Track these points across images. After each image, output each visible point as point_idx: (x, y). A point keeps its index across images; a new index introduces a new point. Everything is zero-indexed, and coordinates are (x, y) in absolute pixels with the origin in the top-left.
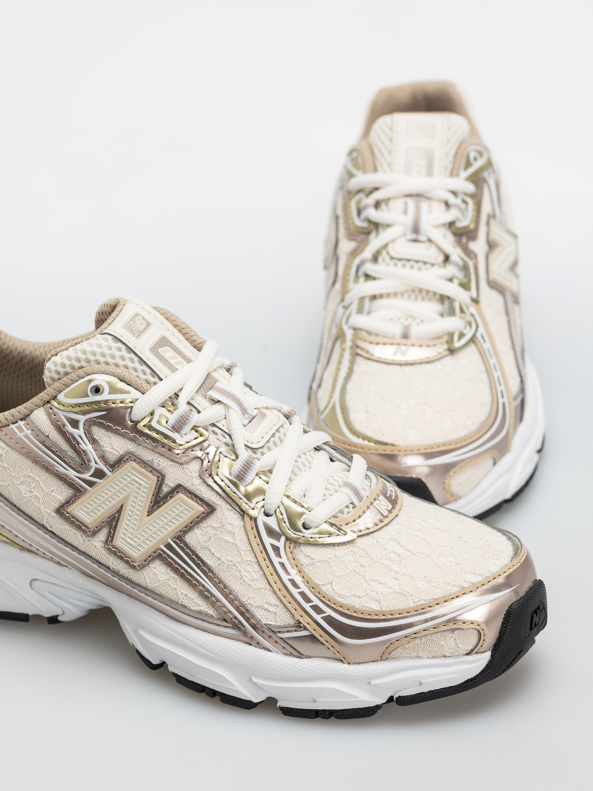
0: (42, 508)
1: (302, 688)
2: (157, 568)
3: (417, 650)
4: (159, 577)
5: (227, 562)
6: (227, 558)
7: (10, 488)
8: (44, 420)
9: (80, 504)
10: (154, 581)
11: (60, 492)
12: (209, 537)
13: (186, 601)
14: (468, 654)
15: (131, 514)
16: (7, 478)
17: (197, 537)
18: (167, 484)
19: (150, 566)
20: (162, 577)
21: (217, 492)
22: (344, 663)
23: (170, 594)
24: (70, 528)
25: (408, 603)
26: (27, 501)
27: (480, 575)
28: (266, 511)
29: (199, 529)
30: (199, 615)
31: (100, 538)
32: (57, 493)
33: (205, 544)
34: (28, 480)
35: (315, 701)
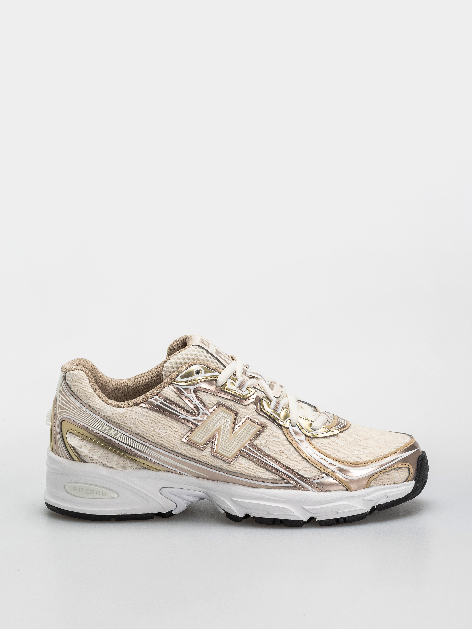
0: (173, 440)
1: (330, 507)
2: (241, 461)
3: (382, 481)
4: (243, 465)
5: (278, 451)
6: (278, 450)
7: (153, 433)
8: (170, 392)
9: (195, 434)
10: (241, 467)
11: (182, 430)
12: (266, 441)
13: (260, 475)
14: (405, 482)
15: (224, 435)
16: (151, 428)
17: (260, 441)
18: (240, 417)
19: (237, 460)
20: (245, 465)
21: (266, 418)
22: (349, 491)
23: (251, 473)
24: (190, 448)
25: (374, 457)
26: (163, 438)
27: (401, 443)
28: (292, 425)
29: (260, 437)
30: (269, 481)
31: (208, 450)
32: (181, 431)
33: (265, 444)
34: (164, 426)
35: (337, 513)
